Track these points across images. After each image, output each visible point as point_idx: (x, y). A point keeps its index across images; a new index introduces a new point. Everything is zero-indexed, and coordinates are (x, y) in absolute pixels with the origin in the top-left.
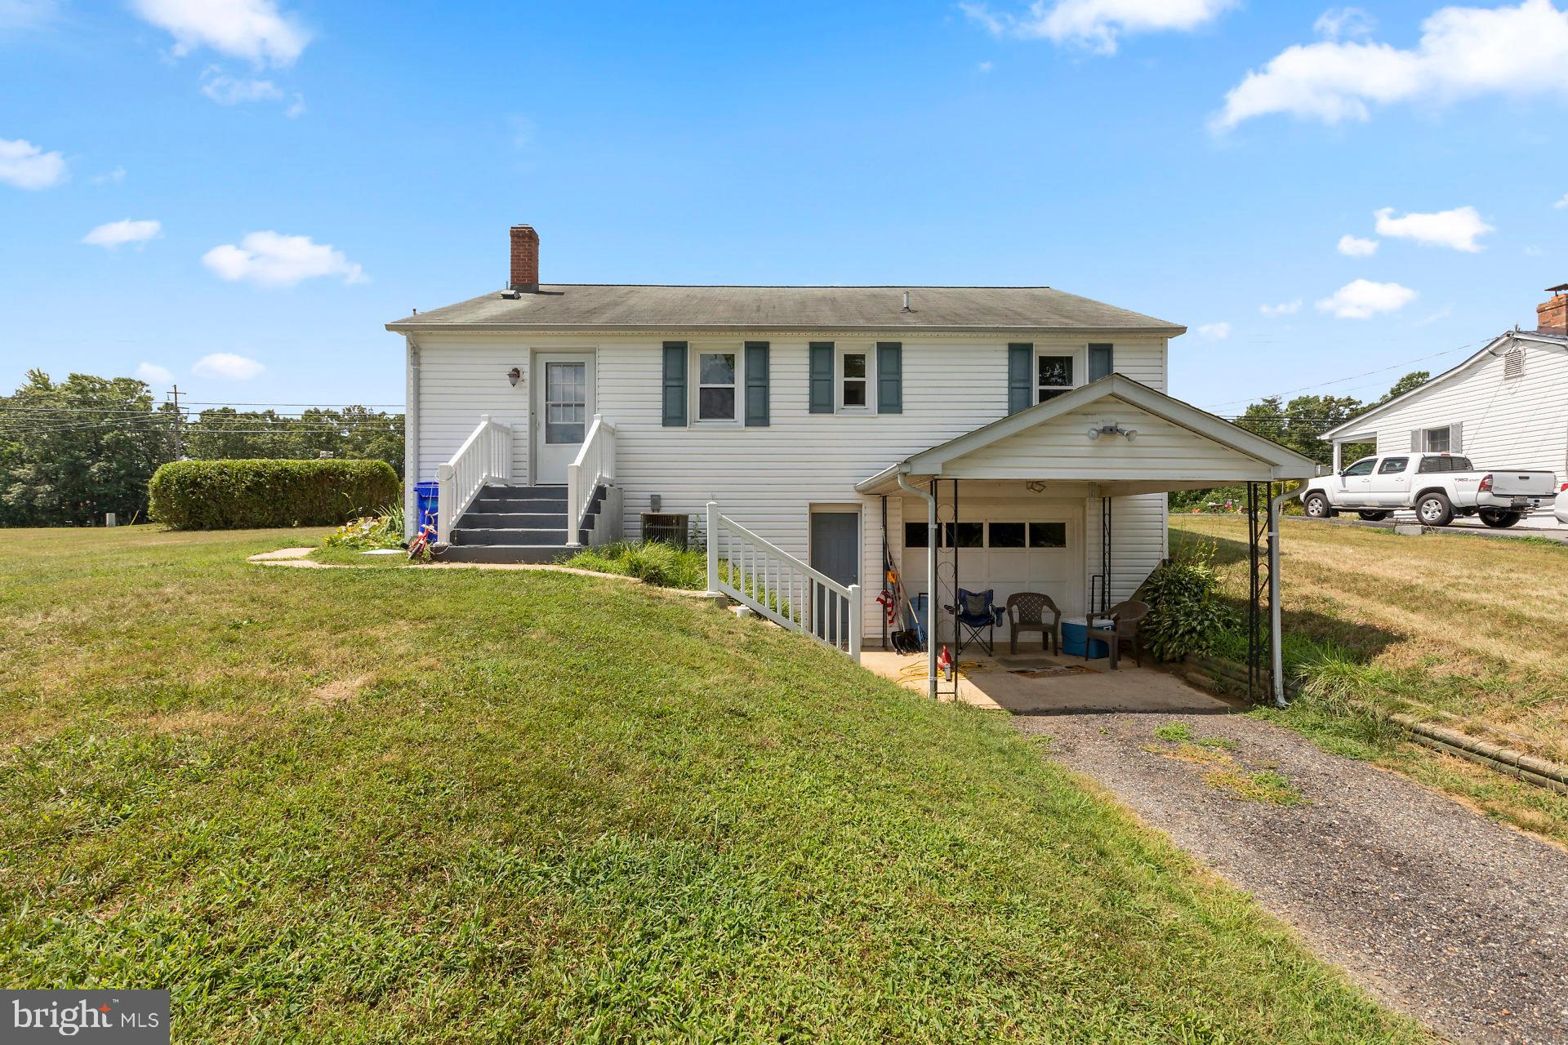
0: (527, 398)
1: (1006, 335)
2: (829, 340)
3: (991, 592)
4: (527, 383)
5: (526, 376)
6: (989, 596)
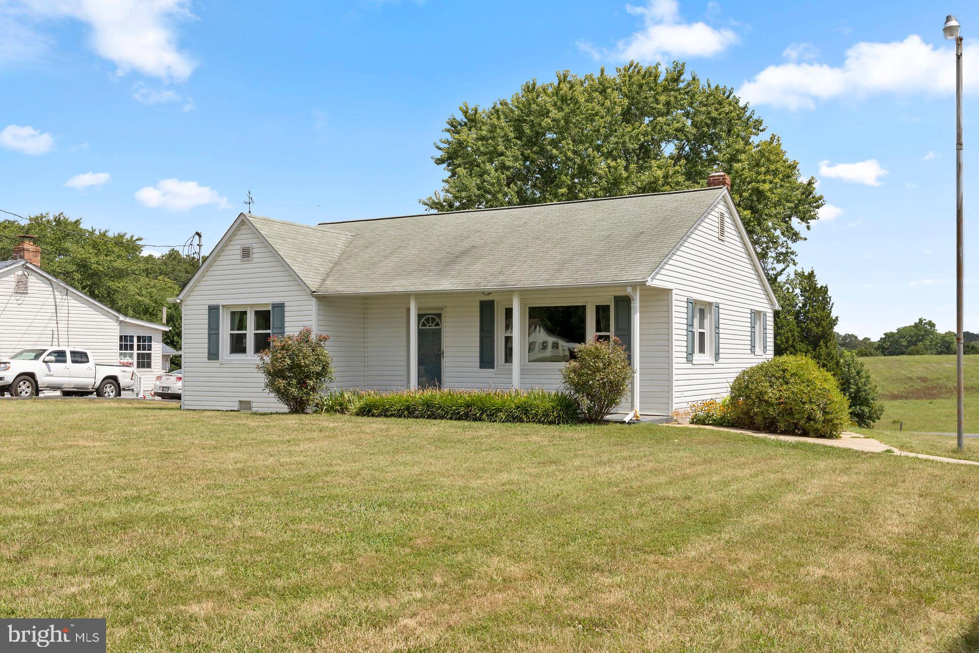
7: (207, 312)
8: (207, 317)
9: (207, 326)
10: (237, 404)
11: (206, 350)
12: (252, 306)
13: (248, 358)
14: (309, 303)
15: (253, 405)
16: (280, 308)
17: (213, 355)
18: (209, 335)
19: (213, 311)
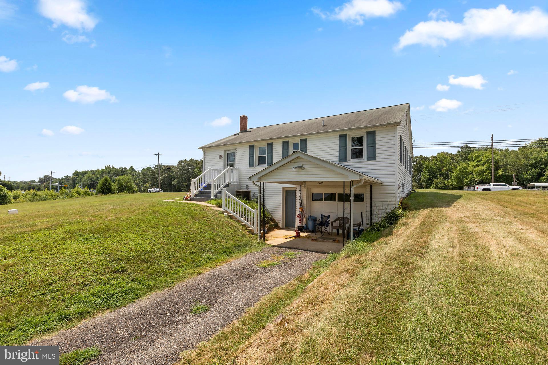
0: (223, 162)
1: (338, 132)
2: (287, 140)
3: (329, 216)
4: (223, 159)
5: (223, 157)
6: (328, 217)
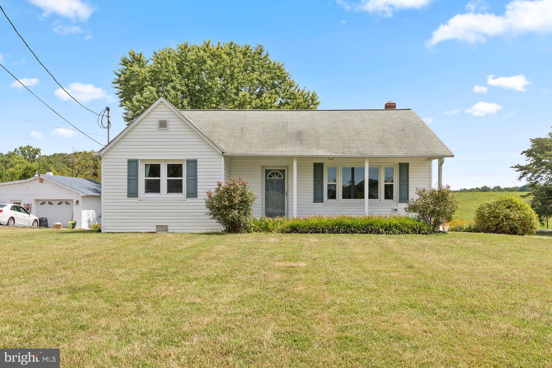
7: (126, 164)
8: (126, 167)
9: (126, 174)
10: (155, 228)
11: (126, 191)
12: (165, 160)
13: (163, 196)
14: (219, 160)
15: (169, 228)
16: (194, 163)
17: (132, 193)
18: (129, 180)
19: (133, 164)
